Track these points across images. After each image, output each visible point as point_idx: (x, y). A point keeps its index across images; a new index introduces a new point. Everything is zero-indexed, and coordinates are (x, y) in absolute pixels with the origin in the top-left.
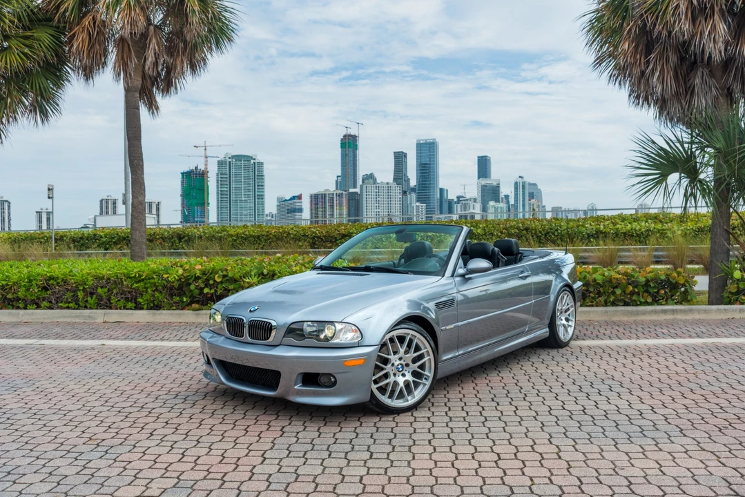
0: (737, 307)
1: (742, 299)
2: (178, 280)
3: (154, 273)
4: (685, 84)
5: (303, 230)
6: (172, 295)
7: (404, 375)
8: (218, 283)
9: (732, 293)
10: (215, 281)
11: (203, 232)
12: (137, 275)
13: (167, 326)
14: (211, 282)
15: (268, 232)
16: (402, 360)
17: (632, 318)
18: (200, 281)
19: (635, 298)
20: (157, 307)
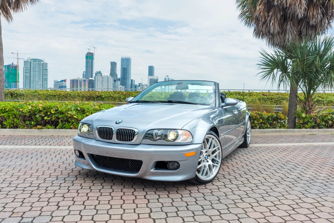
0: (304, 129)
1: (306, 126)
2: (28, 112)
3: (14, 108)
4: (282, 28)
5: (78, 93)
6: (24, 121)
7: (207, 161)
8: (53, 114)
9: (300, 124)
10: (51, 113)
11: (25, 92)
12: (3, 109)
13: (23, 137)
14: (49, 113)
15: (60, 93)
16: (207, 153)
17: (263, 134)
18: (42, 113)
19: (263, 125)
20: (16, 127)
